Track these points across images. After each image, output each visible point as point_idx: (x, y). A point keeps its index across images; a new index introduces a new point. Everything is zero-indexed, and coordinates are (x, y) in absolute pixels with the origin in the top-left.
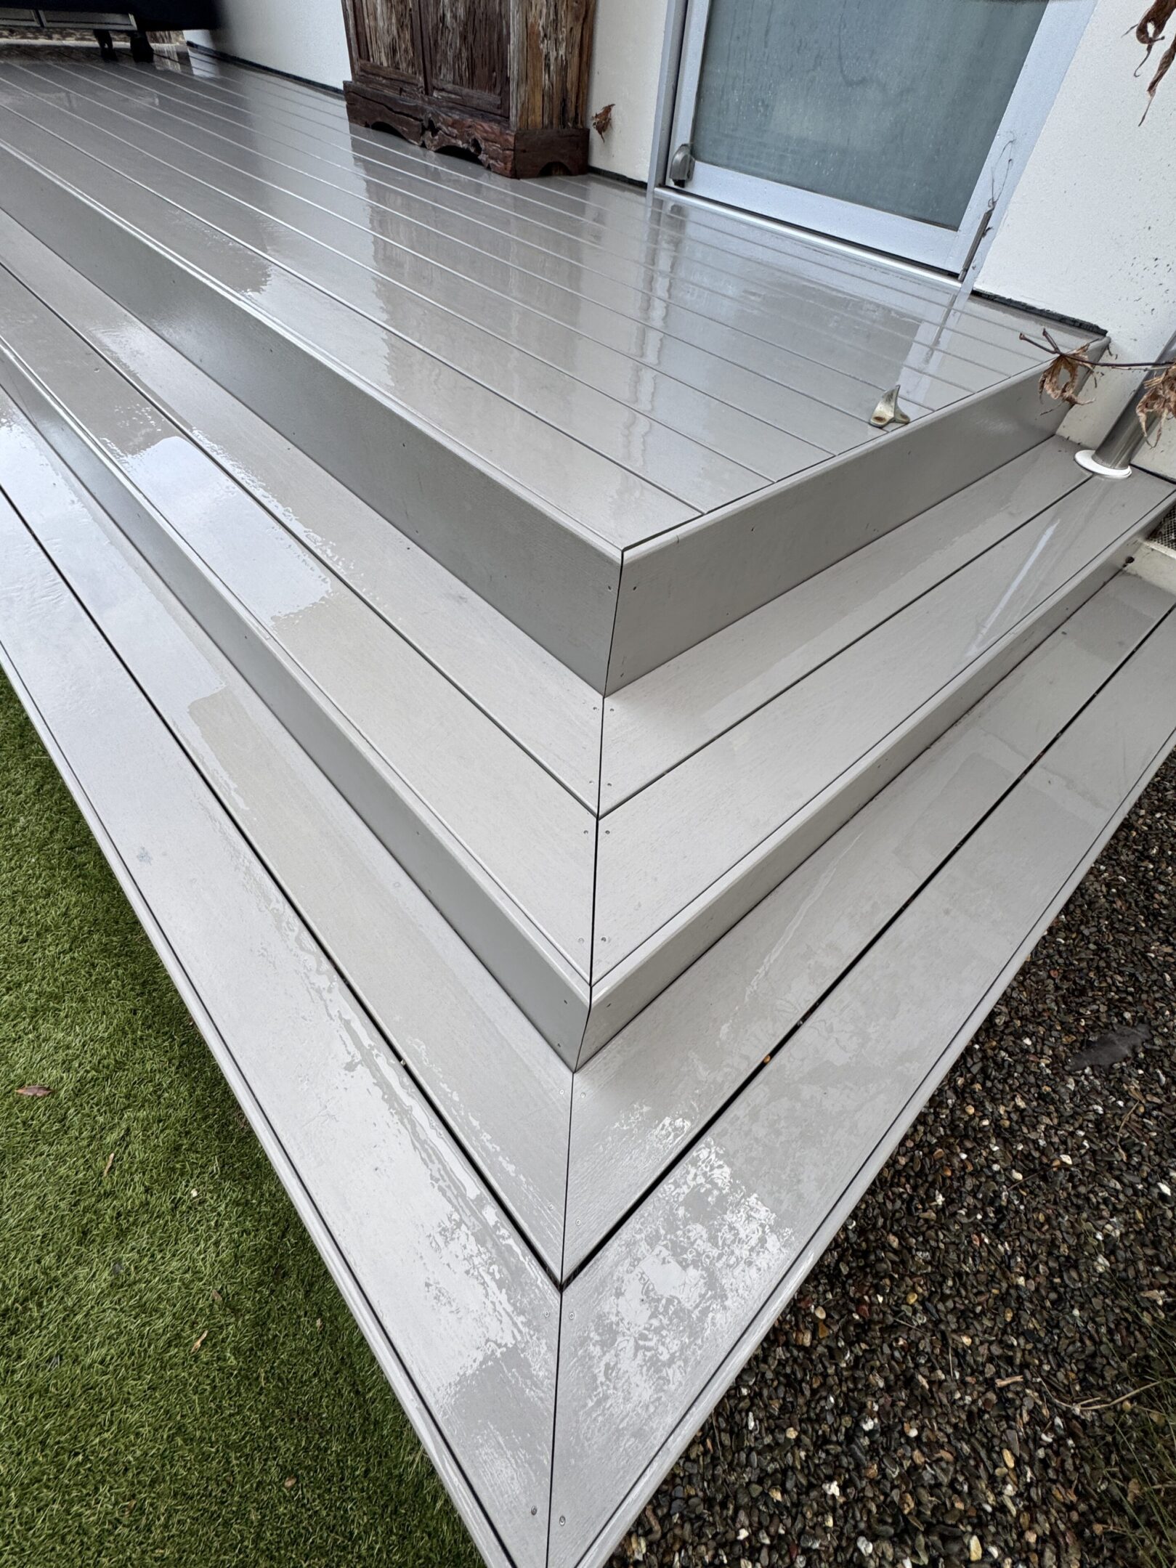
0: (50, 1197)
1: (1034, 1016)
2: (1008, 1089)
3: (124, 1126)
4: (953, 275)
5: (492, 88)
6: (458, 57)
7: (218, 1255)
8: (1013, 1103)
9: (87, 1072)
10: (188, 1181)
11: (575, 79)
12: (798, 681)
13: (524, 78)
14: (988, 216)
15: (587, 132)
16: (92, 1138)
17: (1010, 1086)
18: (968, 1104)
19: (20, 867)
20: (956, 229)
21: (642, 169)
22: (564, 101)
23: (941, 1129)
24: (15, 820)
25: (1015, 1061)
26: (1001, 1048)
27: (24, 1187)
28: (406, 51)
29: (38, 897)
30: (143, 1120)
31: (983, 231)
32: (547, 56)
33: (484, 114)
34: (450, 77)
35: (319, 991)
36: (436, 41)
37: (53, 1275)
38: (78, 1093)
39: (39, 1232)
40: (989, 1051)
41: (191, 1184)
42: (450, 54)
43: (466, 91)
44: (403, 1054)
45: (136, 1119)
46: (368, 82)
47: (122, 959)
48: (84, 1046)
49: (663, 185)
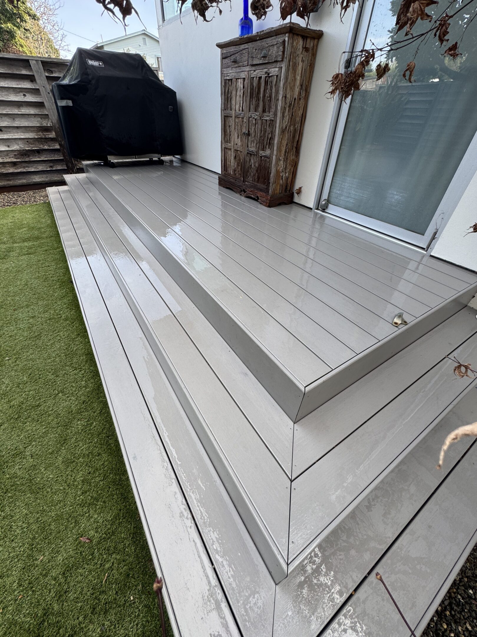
0: (85, 589)
1: (473, 577)
2: (462, 618)
3: (112, 561)
4: (423, 249)
5: (264, 184)
6: (254, 175)
7: (137, 631)
8: (465, 626)
9: (103, 534)
10: (130, 592)
11: (290, 181)
12: (366, 422)
13: (275, 182)
14: (435, 233)
15: (293, 193)
16: (101, 564)
17: (463, 616)
18: (444, 622)
19: (92, 442)
20: (423, 235)
21: (311, 204)
22: (286, 186)
23: (431, 633)
24: (92, 423)
25: (466, 602)
26: (458, 593)
27: (77, 582)
28: (239, 171)
29: (96, 456)
30: (118, 560)
31: (433, 238)
32: (282, 176)
33: (261, 190)
34: (251, 179)
35: (186, 527)
36: (248, 171)
37: (82, 626)
38: (99, 543)
39: (80, 604)
40: (452, 594)
41: (131, 594)
42: (252, 174)
43: (256, 183)
44: (214, 563)
45: (116, 558)
46: (226, 177)
47: (119, 487)
48: (103, 522)
49: (317, 209)
